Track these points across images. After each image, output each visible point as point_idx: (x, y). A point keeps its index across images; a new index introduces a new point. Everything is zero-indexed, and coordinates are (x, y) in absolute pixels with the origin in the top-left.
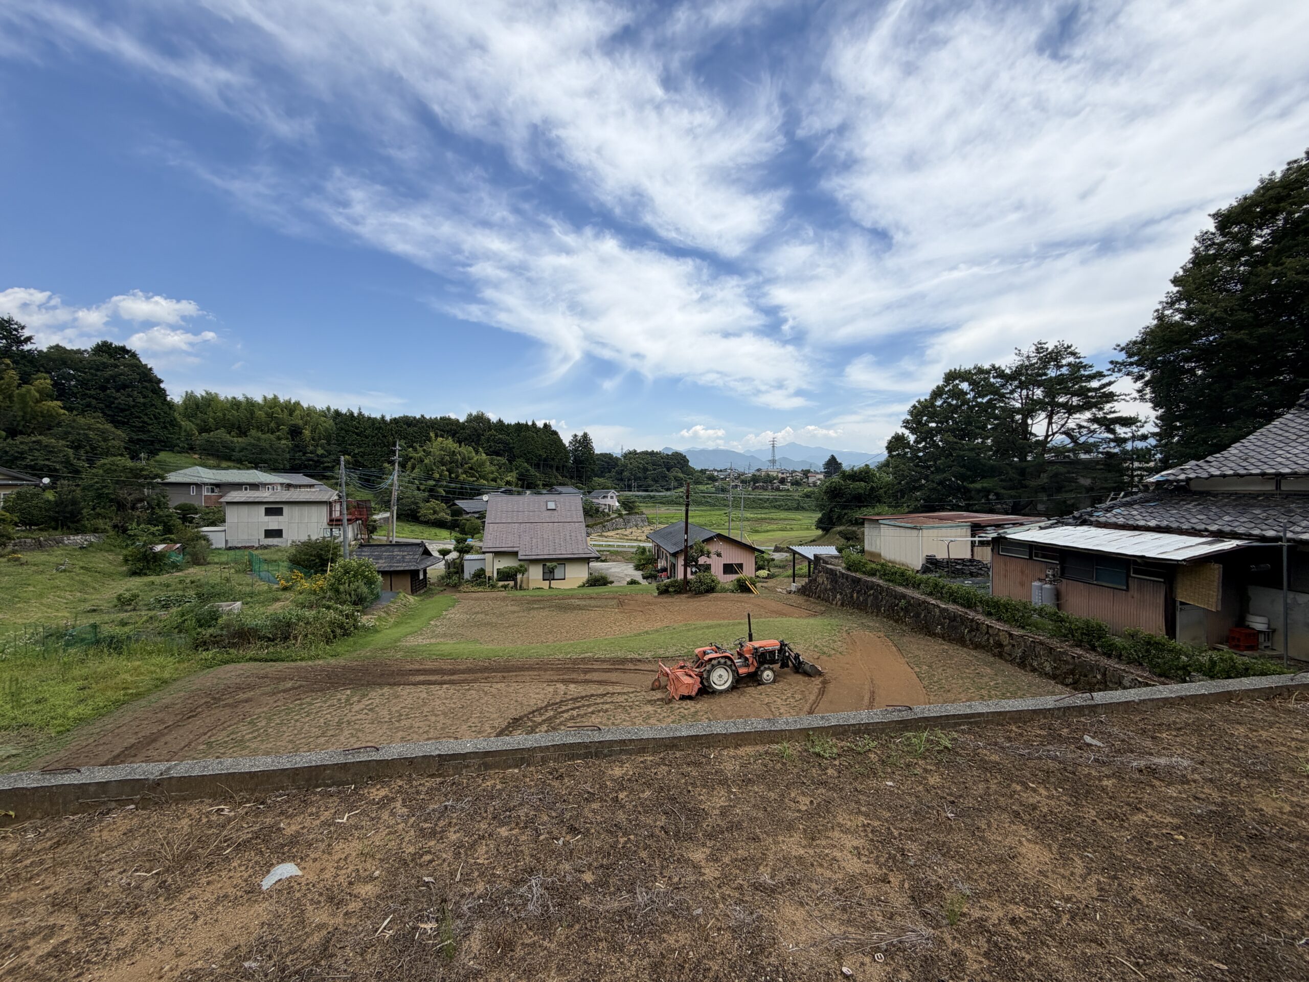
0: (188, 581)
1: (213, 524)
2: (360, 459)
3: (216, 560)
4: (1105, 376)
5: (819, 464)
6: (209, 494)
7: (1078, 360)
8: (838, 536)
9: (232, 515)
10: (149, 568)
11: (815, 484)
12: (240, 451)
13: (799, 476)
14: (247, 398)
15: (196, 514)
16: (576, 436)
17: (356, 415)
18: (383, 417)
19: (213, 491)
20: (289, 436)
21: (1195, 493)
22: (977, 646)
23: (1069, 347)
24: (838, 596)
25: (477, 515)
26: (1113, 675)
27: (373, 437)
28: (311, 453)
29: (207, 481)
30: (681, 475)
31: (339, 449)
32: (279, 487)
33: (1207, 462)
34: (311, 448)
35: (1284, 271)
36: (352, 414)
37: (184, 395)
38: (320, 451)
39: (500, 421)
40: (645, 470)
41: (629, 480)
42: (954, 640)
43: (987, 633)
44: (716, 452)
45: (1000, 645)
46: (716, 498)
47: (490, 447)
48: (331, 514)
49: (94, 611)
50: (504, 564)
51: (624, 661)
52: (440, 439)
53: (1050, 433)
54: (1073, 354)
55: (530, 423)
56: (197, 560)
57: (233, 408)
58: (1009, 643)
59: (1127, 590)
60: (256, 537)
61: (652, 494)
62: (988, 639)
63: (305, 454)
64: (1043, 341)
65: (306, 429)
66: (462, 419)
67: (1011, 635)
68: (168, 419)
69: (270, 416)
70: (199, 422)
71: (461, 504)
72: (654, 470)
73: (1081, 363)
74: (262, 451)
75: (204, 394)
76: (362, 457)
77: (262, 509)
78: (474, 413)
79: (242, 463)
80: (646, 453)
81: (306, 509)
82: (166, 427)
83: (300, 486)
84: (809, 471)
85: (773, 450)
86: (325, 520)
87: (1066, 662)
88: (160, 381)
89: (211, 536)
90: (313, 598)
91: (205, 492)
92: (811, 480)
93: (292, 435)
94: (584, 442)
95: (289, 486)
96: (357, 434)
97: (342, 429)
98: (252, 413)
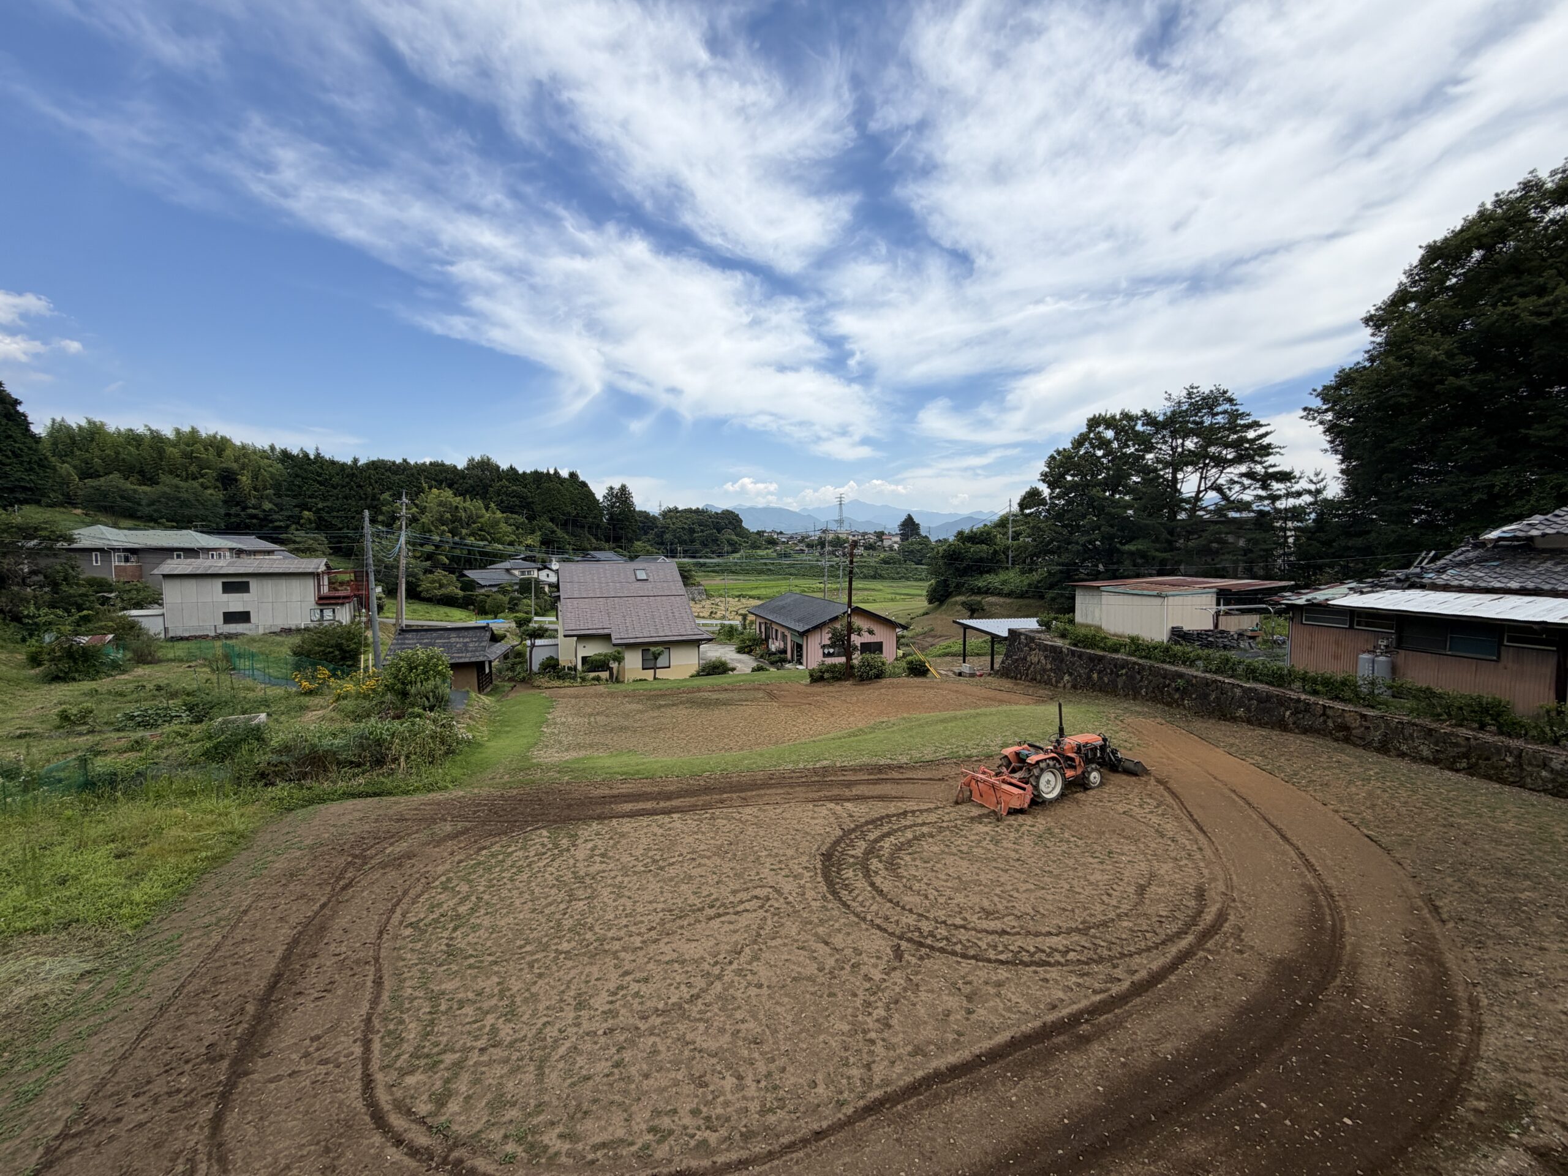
0: (150, 686)
1: (139, 605)
2: (324, 514)
3: (171, 655)
4: (1261, 426)
5: (892, 525)
6: (123, 564)
7: (1234, 408)
8: (959, 608)
9: (172, 593)
10: (77, 671)
11: (891, 548)
12: (149, 505)
13: (873, 539)
14: (152, 431)
15: (111, 592)
16: (611, 488)
17: (312, 457)
18: (356, 461)
19: (127, 560)
20: (219, 485)
21: (1544, 551)
22: (1306, 731)
23: (1225, 392)
24: (1066, 677)
25: (495, 589)
26: (1535, 757)
27: (343, 486)
28: (254, 507)
29: (115, 544)
30: (734, 538)
31: (295, 502)
32: (228, 554)
33: (1557, 516)
34: (253, 501)
35: (1516, 312)
36: (306, 455)
37: (49, 423)
38: (267, 506)
39: (512, 468)
40: (692, 531)
41: (672, 544)
42: (1267, 723)
43: (1324, 714)
44: (767, 510)
45: (1345, 728)
46: (780, 564)
47: (502, 502)
48: (319, 590)
49: (25, 735)
50: (592, 650)
51: (880, 769)
52: (435, 490)
53: (1202, 488)
54: (1230, 400)
55: (552, 472)
56: (144, 657)
57: (129, 443)
58: (1361, 726)
59: (1498, 660)
60: (211, 622)
61: (702, 560)
62: (1325, 722)
63: (244, 509)
64: (1195, 385)
65: (243, 475)
66: (461, 464)
67: (1364, 717)
68: (35, 458)
69: (189, 456)
70: (77, 462)
71: (472, 574)
72: (702, 531)
73: (1237, 410)
74: (184, 503)
75: (84, 423)
76: (328, 512)
77: (218, 584)
78: (477, 458)
79: (152, 520)
80: (690, 511)
81: (283, 584)
82: (31, 469)
83: (255, 553)
84: (882, 533)
85: (841, 508)
86: (311, 598)
87: (1457, 745)
88: (17, 402)
89: (145, 623)
90: (367, 704)
91: (116, 561)
92: (887, 543)
93: (223, 484)
94: (622, 496)
95: (239, 552)
96: (319, 482)
97: (297, 476)
98: (161, 452)
